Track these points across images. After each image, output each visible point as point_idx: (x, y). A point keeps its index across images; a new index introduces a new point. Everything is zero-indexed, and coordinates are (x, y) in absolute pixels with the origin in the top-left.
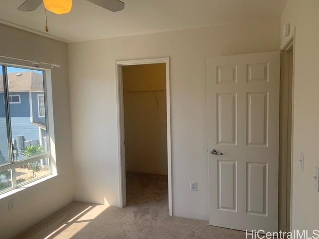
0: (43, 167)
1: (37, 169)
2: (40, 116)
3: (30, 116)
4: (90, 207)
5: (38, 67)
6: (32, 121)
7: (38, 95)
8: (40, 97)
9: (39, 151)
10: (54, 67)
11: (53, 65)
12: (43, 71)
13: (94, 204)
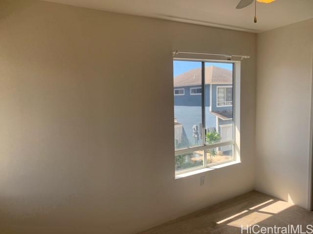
0: (218, 153)
1: (214, 153)
2: (217, 106)
3: (209, 106)
4: (272, 200)
5: (230, 60)
6: (210, 110)
7: (217, 87)
8: (218, 88)
9: (216, 138)
10: (244, 58)
11: (243, 57)
12: (233, 64)
13: (276, 199)
